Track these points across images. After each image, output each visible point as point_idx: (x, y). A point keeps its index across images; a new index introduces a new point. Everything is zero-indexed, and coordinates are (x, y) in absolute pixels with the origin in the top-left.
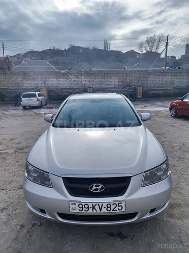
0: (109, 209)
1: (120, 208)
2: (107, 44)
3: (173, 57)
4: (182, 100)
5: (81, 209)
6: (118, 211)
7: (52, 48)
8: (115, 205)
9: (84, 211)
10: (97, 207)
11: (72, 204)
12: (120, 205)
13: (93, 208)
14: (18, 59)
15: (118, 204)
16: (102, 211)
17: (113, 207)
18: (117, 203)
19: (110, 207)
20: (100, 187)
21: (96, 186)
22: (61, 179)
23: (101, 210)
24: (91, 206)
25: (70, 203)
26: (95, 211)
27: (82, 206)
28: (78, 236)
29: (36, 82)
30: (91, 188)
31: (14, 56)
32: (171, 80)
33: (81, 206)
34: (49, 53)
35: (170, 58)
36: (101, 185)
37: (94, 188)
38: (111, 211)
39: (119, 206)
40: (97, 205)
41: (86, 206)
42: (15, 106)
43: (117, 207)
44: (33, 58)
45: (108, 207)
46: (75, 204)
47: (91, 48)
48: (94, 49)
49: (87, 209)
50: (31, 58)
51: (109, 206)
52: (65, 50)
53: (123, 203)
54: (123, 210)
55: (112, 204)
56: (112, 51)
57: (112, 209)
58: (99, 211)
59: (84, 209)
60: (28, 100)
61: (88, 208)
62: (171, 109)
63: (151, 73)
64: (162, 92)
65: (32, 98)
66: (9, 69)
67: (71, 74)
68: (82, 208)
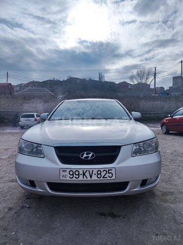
0: (99, 176)
1: (110, 175)
2: (102, 76)
3: (162, 88)
4: (172, 117)
5: (71, 176)
6: (108, 178)
7: (52, 79)
8: (105, 172)
9: (74, 179)
10: (87, 174)
11: (63, 171)
12: (110, 171)
13: (84, 174)
14: (20, 88)
15: (109, 171)
16: (93, 178)
17: (103, 174)
18: (107, 170)
19: (100, 174)
20: (91, 154)
21: (87, 154)
22: (53, 148)
23: (91, 177)
24: (81, 172)
25: (61, 170)
26: (85, 178)
27: (73, 173)
28: (68, 215)
29: (35, 105)
30: (82, 156)
31: (17, 86)
32: (161, 105)
33: (71, 173)
34: (49, 83)
35: (159, 89)
36: (92, 153)
37: (85, 155)
38: (101, 178)
39: (109, 173)
40: (88, 171)
41: (77, 173)
42: (13, 126)
43: (108, 174)
45: (98, 174)
46: (66, 171)
47: (87, 79)
48: (90, 80)
49: (77, 176)
51: (99, 172)
52: (64, 81)
53: (114, 170)
54: (114, 177)
55: (102, 170)
56: (106, 82)
57: (102, 177)
58: (89, 178)
59: (75, 176)
60: (26, 120)
61: (79, 175)
62: (162, 126)
63: (142, 99)
64: (153, 115)
65: (30, 119)
66: (11, 94)
68: (73, 175)
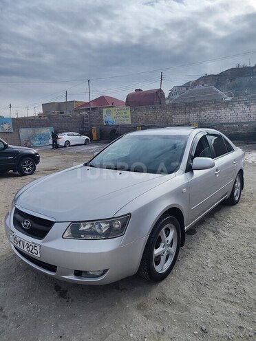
1: (36, 252)
5: (14, 241)
6: (34, 254)
7: (235, 67)
13: (20, 243)
14: (187, 89)
19: (29, 247)
21: (26, 222)
22: (15, 208)
26: (20, 247)
27: (14, 238)
29: (187, 116)
34: (229, 74)
36: (29, 223)
44: (205, 85)
46: (11, 234)
50: (203, 85)
54: (38, 255)
57: (30, 250)
58: (23, 248)
61: (17, 241)
66: (160, 103)
67: (238, 101)
